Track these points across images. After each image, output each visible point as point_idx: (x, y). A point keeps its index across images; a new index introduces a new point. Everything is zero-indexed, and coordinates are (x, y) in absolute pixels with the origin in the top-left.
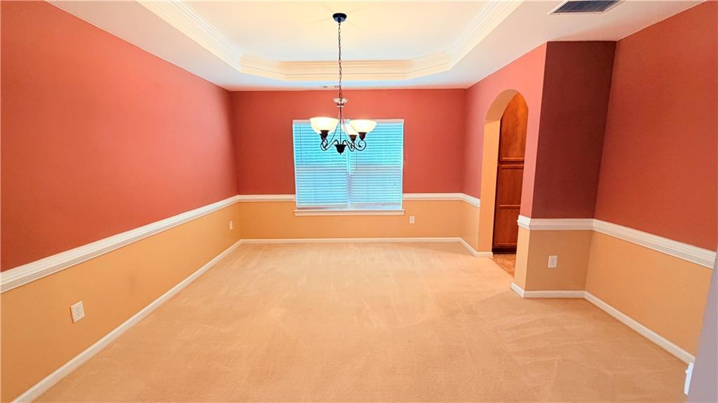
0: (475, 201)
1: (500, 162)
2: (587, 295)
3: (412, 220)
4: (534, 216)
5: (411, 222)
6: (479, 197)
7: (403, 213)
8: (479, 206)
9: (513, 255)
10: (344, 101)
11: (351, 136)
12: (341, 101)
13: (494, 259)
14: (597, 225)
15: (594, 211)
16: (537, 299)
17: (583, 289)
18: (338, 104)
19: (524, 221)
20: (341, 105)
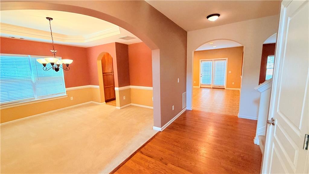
0: (98, 87)
1: (103, 73)
2: (132, 104)
3: (72, 98)
4: (119, 87)
5: (71, 100)
6: (99, 85)
7: (67, 97)
8: (99, 88)
9: (115, 101)
10: (56, 51)
11: (57, 65)
12: (54, 51)
13: (106, 104)
14: (131, 87)
15: (130, 84)
16: (123, 108)
17: (131, 103)
18: (53, 52)
19: (117, 89)
20: (55, 53)
